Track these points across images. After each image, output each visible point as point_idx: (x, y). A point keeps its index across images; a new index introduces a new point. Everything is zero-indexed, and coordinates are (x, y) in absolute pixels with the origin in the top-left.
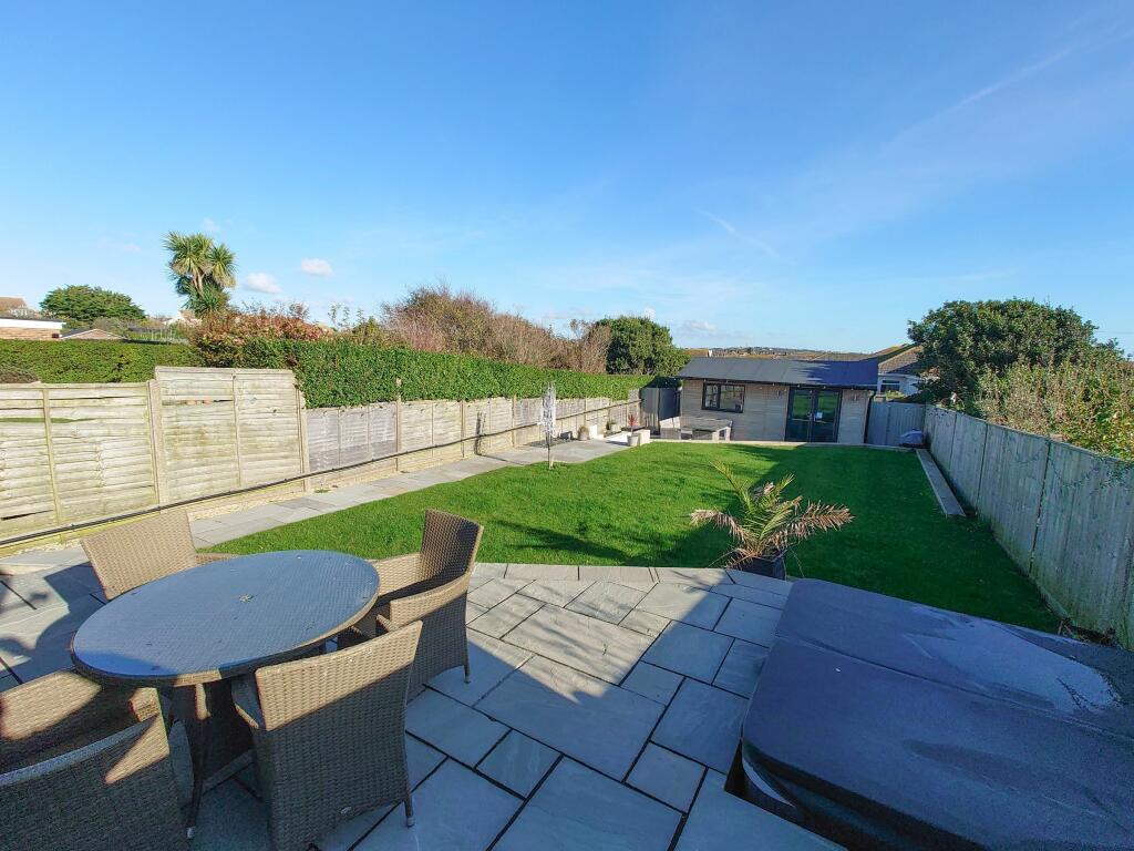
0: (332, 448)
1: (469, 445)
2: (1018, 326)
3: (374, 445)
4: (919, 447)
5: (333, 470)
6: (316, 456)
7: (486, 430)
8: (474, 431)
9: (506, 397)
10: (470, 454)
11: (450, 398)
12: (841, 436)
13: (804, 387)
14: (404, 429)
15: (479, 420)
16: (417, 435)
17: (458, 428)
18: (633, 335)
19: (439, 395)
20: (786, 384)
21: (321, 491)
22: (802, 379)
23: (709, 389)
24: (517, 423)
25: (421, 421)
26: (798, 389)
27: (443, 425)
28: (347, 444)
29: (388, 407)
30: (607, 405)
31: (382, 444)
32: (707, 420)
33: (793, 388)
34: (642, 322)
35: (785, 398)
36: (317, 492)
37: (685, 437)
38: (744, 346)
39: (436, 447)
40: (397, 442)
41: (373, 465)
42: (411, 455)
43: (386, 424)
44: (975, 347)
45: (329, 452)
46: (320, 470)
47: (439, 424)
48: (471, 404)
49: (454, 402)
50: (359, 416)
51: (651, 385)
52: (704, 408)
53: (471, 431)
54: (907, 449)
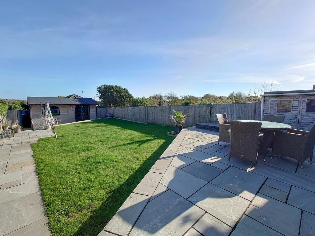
12: (91, 117)
13: (81, 105)
20: (75, 104)
22: (78, 103)
35: (74, 109)
54: (111, 118)
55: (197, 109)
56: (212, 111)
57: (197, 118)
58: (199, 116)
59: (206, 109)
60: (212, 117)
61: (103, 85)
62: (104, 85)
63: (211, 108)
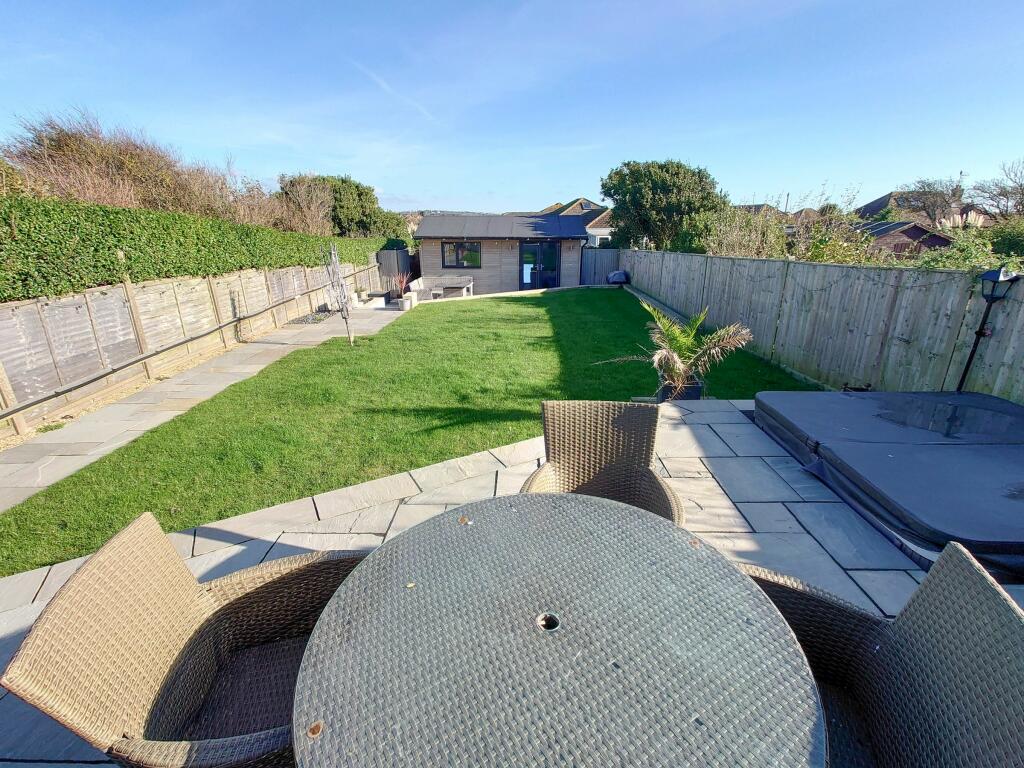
0: (40, 363)
1: (229, 332)
2: (679, 182)
3: (106, 349)
4: (624, 283)
5: (57, 394)
6: (19, 379)
7: (242, 312)
8: (230, 314)
9: (257, 269)
10: (232, 343)
11: (194, 274)
12: (562, 280)
13: (533, 240)
14: (144, 320)
15: (233, 300)
16: (163, 327)
17: (210, 312)
18: (338, 195)
19: (181, 270)
20: (517, 238)
21: (47, 429)
22: (529, 233)
23: (447, 247)
24: (275, 299)
25: (164, 308)
26: (527, 242)
27: (192, 311)
28: (64, 354)
29: (115, 293)
30: (353, 272)
31: (118, 346)
32: (451, 278)
33: (522, 241)
34: (344, 181)
35: (517, 252)
36: (40, 430)
37: (436, 296)
38: (415, 210)
39: (192, 339)
40: (139, 343)
41: (113, 377)
42: (161, 356)
43: (117, 317)
44: (653, 199)
45: (40, 370)
46: (32, 398)
47: (186, 310)
48: (219, 279)
49: (198, 279)
50: (73, 309)
51: (385, 248)
52: (444, 267)
53: (227, 316)
54: (616, 286)
55: (906, 297)
56: (999, 320)
57: (895, 350)
58: (908, 342)
59: (962, 303)
60: (987, 360)
61: (625, 165)
62: (627, 165)
63: (992, 299)
